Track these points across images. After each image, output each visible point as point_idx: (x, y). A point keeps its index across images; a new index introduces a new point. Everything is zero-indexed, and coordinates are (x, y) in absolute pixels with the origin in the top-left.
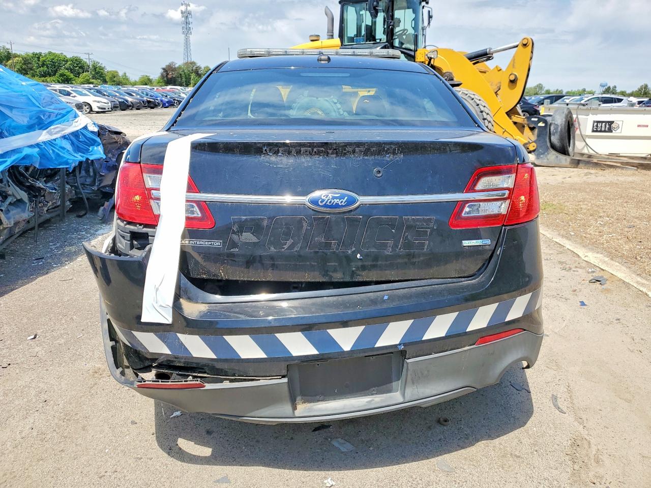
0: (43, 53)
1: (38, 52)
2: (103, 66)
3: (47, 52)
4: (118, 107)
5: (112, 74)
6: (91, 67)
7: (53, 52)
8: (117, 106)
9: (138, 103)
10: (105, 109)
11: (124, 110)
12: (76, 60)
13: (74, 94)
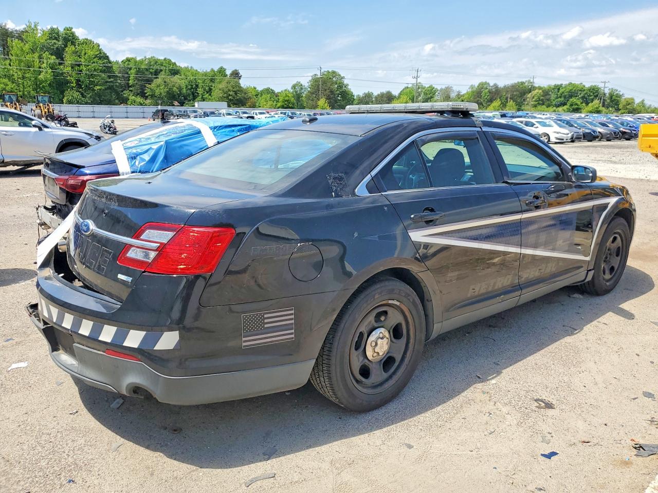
0: (564, 84)
1: (559, 84)
2: (621, 93)
3: (567, 83)
4: (581, 138)
5: (627, 101)
6: (607, 95)
7: (573, 82)
8: (580, 136)
9: (608, 134)
10: (563, 139)
11: (591, 141)
12: (593, 89)
13: (537, 125)
